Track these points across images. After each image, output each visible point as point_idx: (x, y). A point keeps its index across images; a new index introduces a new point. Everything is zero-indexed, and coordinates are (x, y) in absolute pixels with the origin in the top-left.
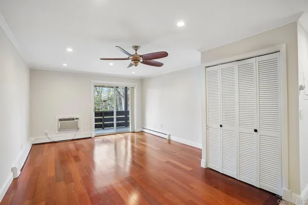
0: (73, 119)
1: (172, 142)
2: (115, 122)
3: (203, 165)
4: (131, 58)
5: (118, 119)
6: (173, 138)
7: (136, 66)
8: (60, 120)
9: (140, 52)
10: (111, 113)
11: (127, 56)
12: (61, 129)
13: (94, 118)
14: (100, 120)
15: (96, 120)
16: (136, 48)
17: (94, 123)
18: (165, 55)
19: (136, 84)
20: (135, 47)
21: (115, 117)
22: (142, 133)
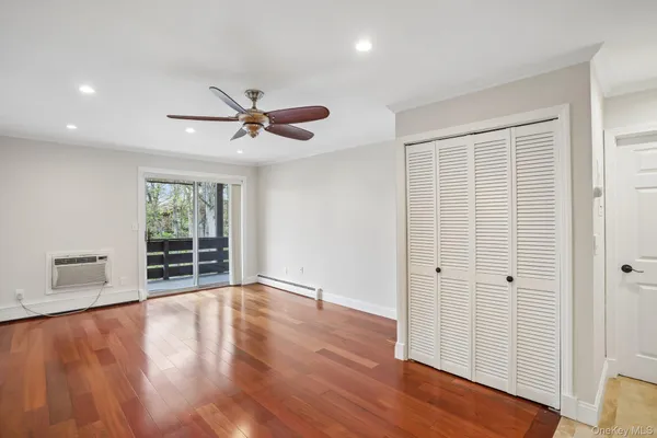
0: (93, 259)
1: (324, 306)
2: (195, 263)
3: (399, 355)
4: (242, 116)
5: (202, 257)
6: (328, 298)
7: (253, 136)
8: (58, 262)
9: (264, 105)
10: (188, 244)
11: (233, 113)
12: (58, 285)
13: (144, 253)
14: (160, 260)
15: (150, 260)
16: (254, 95)
17: (144, 267)
18: (321, 113)
19: (244, 178)
20: (253, 93)
21: (195, 251)
22: (256, 286)
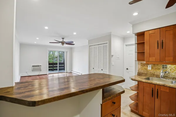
0: (39, 66)
2: (58, 68)
8: (33, 66)
10: (57, 64)
12: (33, 70)
13: (48, 66)
17: (48, 68)
19: (68, 50)
20: (63, 38)
22: (71, 73)
